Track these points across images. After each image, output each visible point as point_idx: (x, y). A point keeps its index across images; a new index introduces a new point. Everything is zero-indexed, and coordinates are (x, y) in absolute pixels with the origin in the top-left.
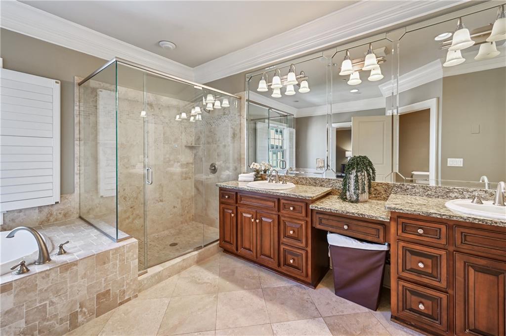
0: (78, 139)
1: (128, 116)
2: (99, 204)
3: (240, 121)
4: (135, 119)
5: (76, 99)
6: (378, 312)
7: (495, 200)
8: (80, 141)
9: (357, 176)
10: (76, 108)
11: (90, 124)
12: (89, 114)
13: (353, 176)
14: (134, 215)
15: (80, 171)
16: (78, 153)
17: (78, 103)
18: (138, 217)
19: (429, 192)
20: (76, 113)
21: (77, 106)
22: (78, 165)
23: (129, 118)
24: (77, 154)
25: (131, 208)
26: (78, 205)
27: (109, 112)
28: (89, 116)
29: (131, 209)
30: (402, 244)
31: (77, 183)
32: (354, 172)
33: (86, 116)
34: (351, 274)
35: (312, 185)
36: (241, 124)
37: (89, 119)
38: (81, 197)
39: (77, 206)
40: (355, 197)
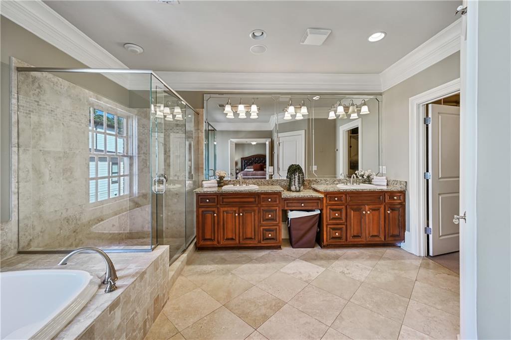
0: (17, 145)
1: (70, 117)
2: (41, 232)
3: (198, 134)
4: (78, 122)
5: (14, 90)
6: (315, 248)
7: (350, 182)
8: (18, 147)
9: (299, 176)
10: (14, 101)
11: (30, 125)
12: (29, 111)
13: (296, 177)
14: (77, 240)
15: (18, 189)
16: (16, 164)
17: (16, 95)
18: (81, 242)
19: (327, 182)
20: (14, 108)
21: (14, 98)
22: (17, 181)
23: (72, 121)
24: (14, 165)
25: (74, 232)
26: (16, 236)
27: (52, 111)
28: (30, 114)
29: (74, 234)
30: (329, 207)
31: (15, 206)
32: (297, 173)
33: (26, 113)
34: (302, 232)
35: (266, 185)
36: (198, 137)
37: (30, 117)
38: (20, 225)
39: (15, 238)
40: (298, 189)
